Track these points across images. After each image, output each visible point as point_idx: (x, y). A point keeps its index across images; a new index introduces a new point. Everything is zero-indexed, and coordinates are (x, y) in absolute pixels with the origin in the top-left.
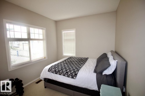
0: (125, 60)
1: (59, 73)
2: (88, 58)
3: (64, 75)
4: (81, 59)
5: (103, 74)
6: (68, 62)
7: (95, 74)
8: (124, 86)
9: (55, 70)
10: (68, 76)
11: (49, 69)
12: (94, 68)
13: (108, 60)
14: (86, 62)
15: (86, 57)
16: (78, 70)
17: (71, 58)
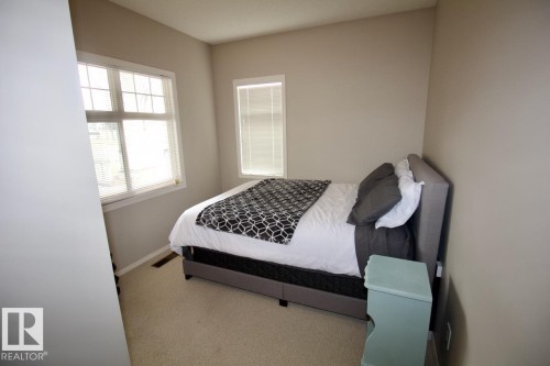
0: (447, 180)
1: (234, 227)
2: (330, 182)
3: (251, 234)
4: (306, 185)
5: (378, 226)
6: (261, 194)
7: (352, 228)
8: (438, 259)
9: (220, 220)
10: (265, 237)
11: (200, 215)
12: (350, 210)
13: (397, 184)
14: (321, 194)
15: (323, 180)
16: (297, 219)
17: (268, 182)
